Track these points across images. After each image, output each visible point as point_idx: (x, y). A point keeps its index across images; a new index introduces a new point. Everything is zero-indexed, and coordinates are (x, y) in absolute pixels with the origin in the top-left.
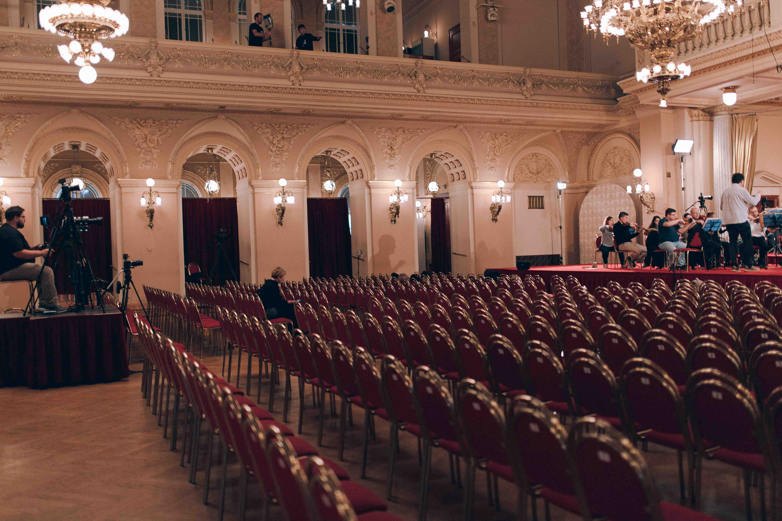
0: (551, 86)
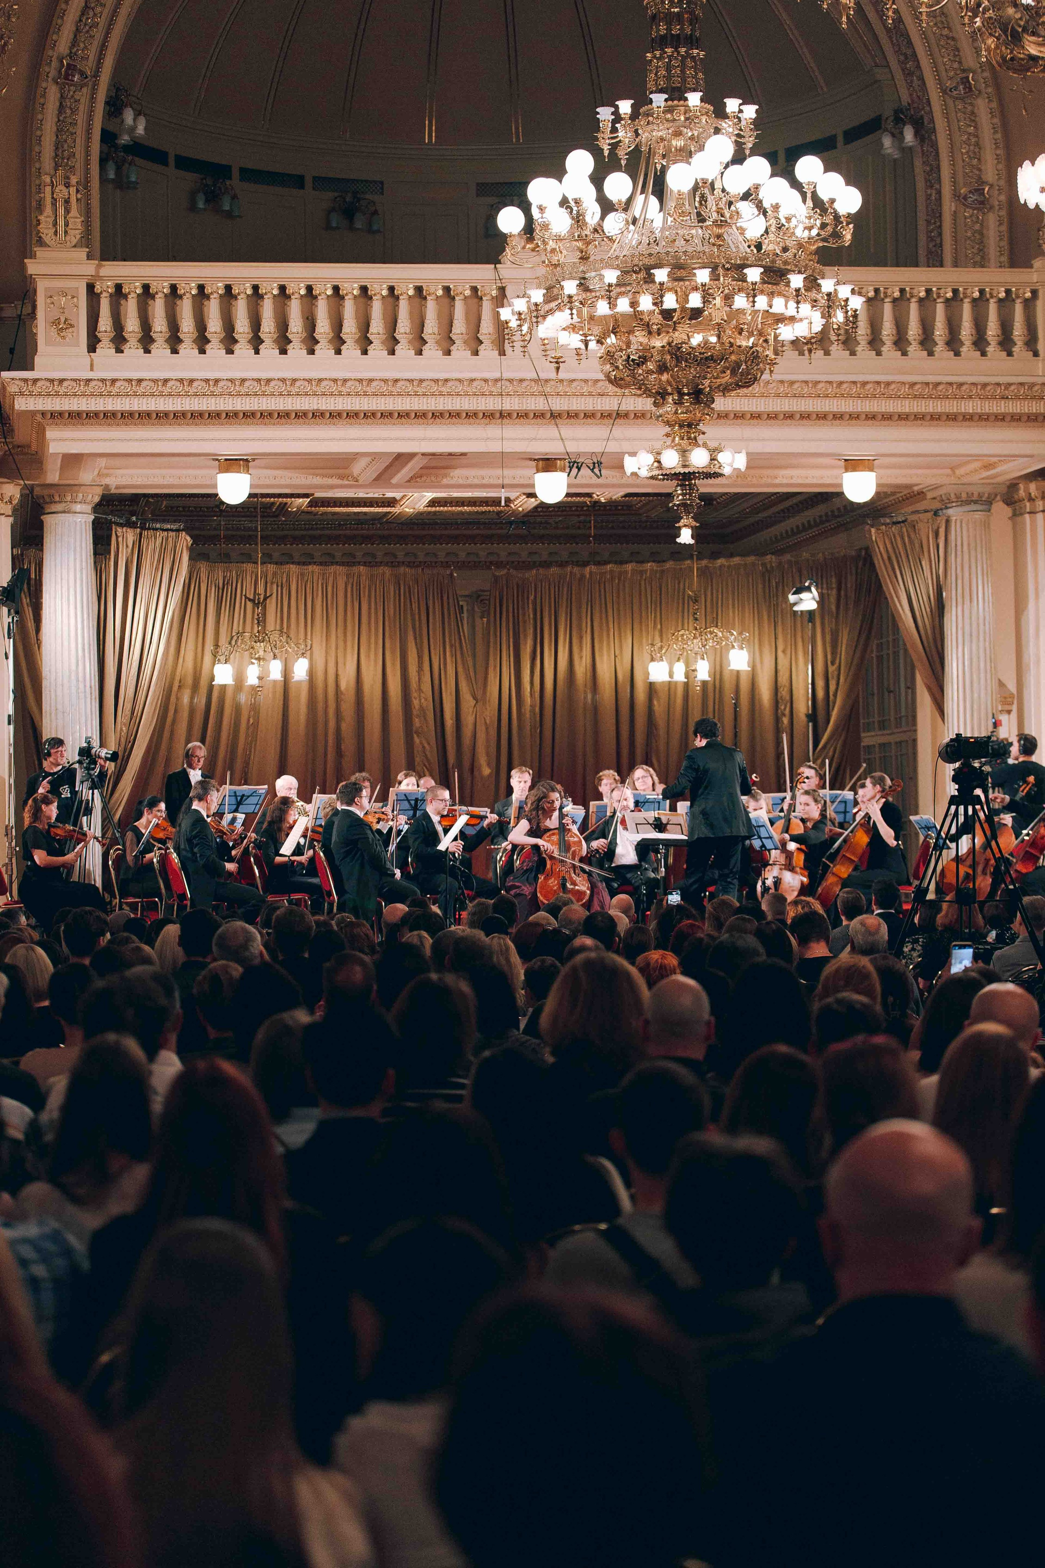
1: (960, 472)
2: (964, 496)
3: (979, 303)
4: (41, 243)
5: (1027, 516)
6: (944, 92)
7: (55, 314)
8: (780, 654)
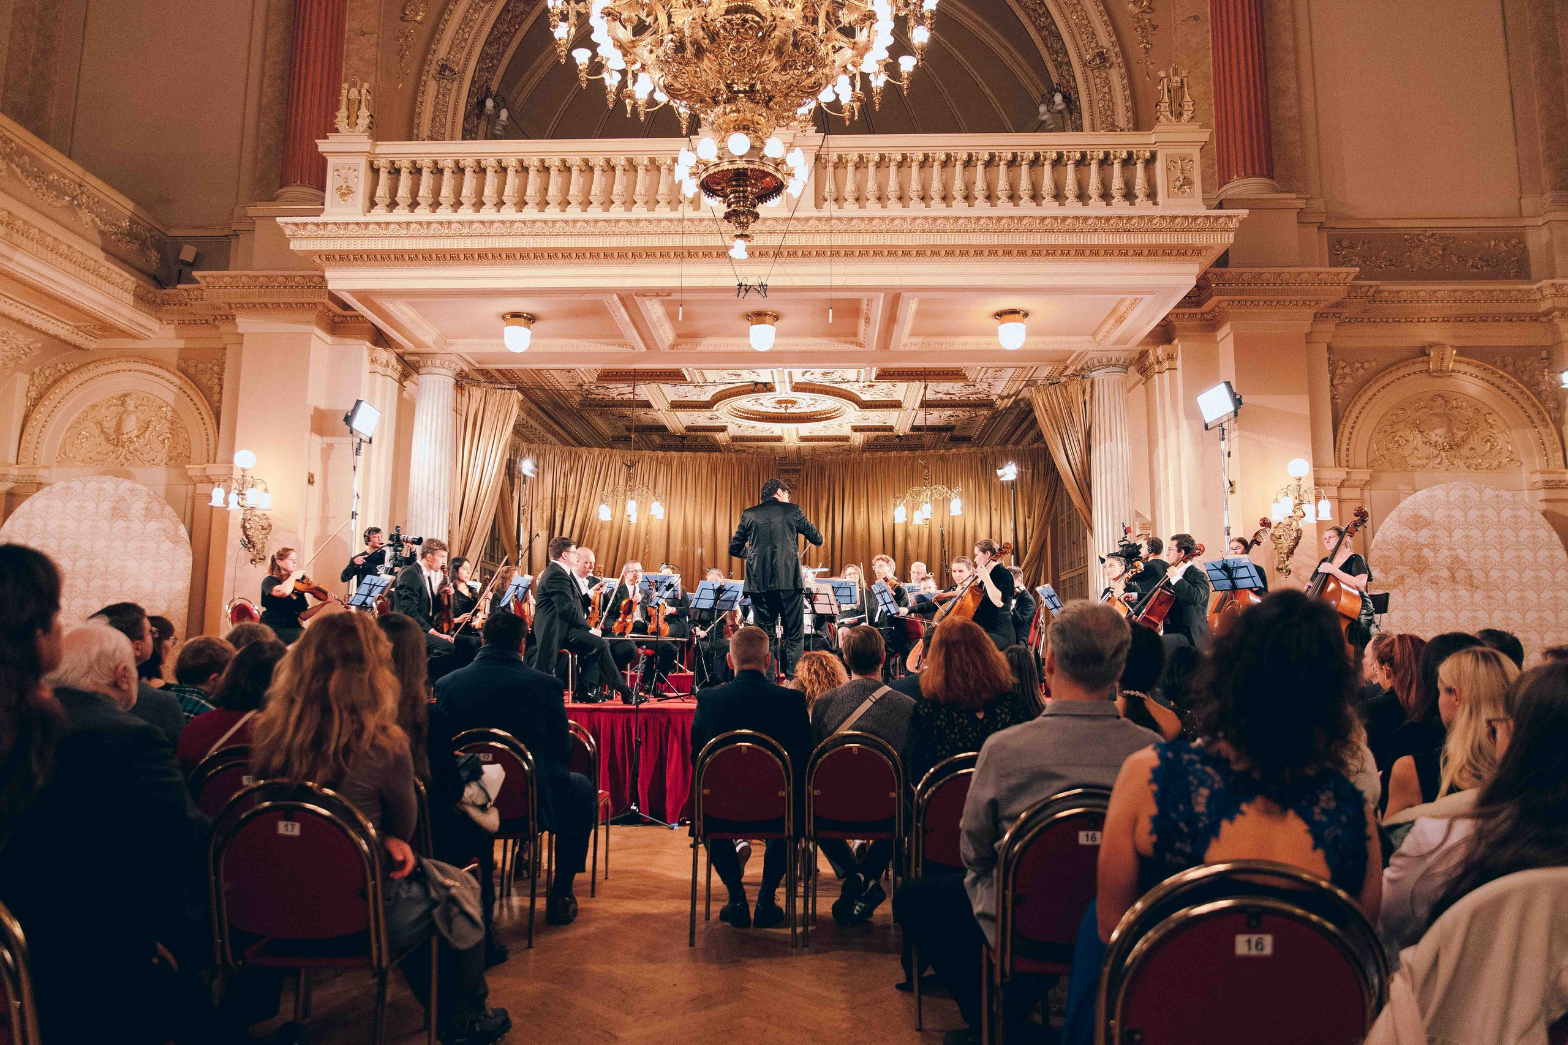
0: (18, 171)
1: (1099, 337)
2: (1104, 360)
3: (1105, 162)
4: (337, 131)
5: (1156, 376)
6: (1085, 65)
7: (340, 182)
8: (993, 511)
